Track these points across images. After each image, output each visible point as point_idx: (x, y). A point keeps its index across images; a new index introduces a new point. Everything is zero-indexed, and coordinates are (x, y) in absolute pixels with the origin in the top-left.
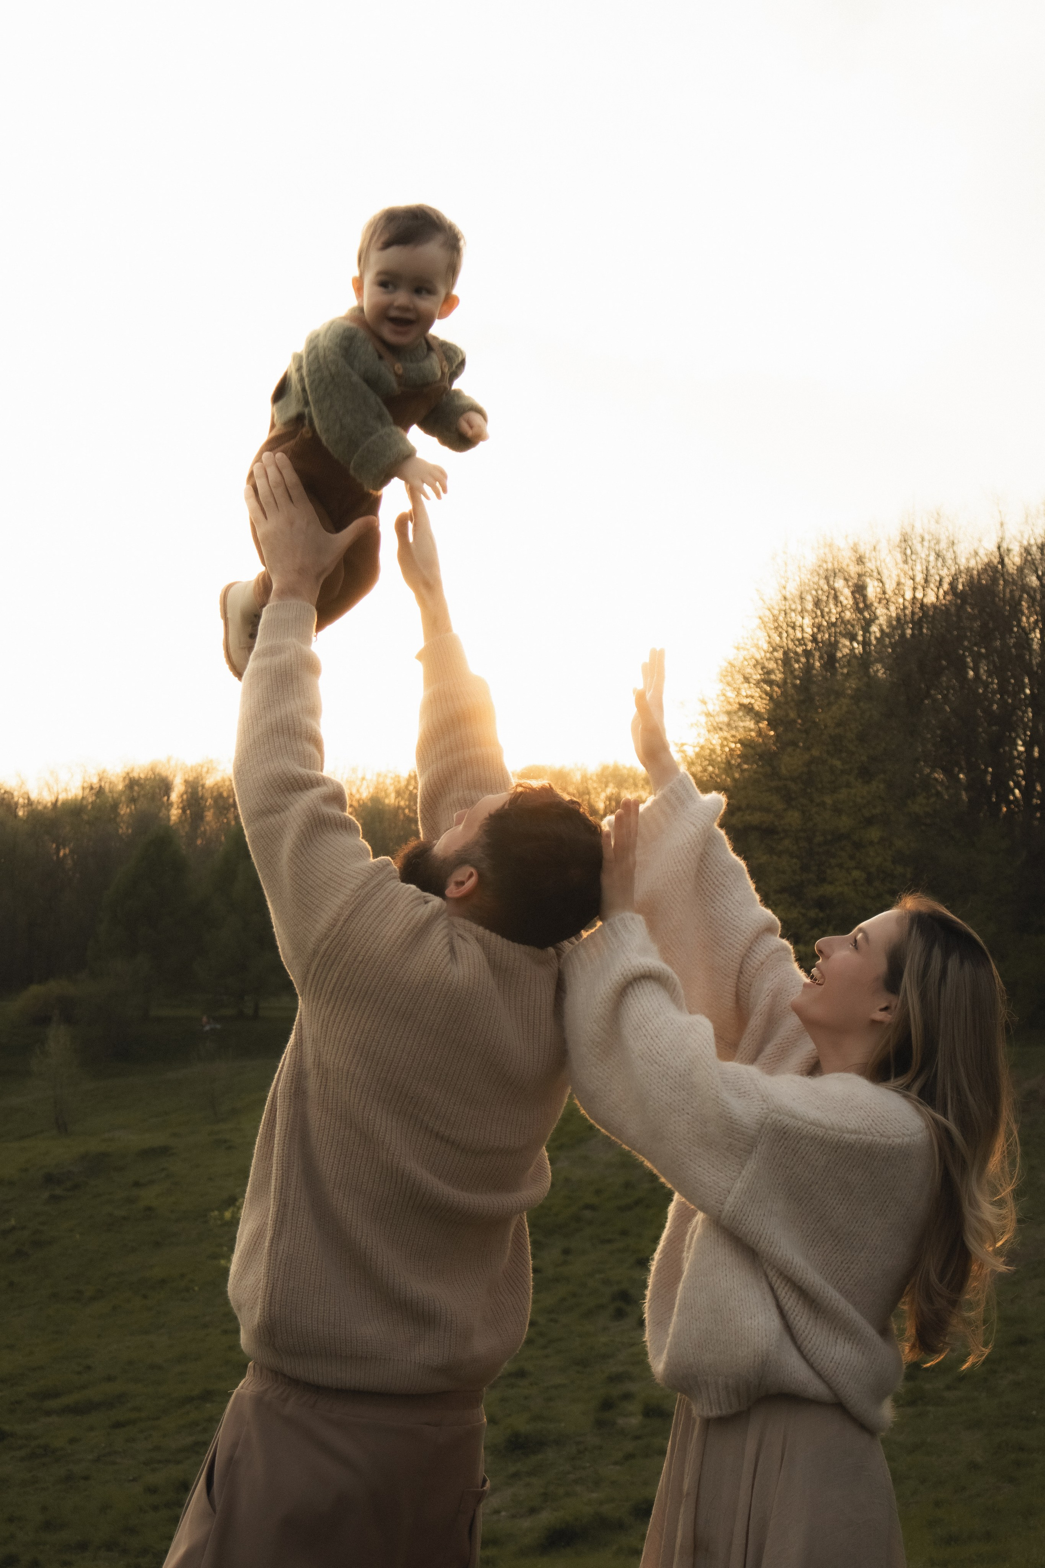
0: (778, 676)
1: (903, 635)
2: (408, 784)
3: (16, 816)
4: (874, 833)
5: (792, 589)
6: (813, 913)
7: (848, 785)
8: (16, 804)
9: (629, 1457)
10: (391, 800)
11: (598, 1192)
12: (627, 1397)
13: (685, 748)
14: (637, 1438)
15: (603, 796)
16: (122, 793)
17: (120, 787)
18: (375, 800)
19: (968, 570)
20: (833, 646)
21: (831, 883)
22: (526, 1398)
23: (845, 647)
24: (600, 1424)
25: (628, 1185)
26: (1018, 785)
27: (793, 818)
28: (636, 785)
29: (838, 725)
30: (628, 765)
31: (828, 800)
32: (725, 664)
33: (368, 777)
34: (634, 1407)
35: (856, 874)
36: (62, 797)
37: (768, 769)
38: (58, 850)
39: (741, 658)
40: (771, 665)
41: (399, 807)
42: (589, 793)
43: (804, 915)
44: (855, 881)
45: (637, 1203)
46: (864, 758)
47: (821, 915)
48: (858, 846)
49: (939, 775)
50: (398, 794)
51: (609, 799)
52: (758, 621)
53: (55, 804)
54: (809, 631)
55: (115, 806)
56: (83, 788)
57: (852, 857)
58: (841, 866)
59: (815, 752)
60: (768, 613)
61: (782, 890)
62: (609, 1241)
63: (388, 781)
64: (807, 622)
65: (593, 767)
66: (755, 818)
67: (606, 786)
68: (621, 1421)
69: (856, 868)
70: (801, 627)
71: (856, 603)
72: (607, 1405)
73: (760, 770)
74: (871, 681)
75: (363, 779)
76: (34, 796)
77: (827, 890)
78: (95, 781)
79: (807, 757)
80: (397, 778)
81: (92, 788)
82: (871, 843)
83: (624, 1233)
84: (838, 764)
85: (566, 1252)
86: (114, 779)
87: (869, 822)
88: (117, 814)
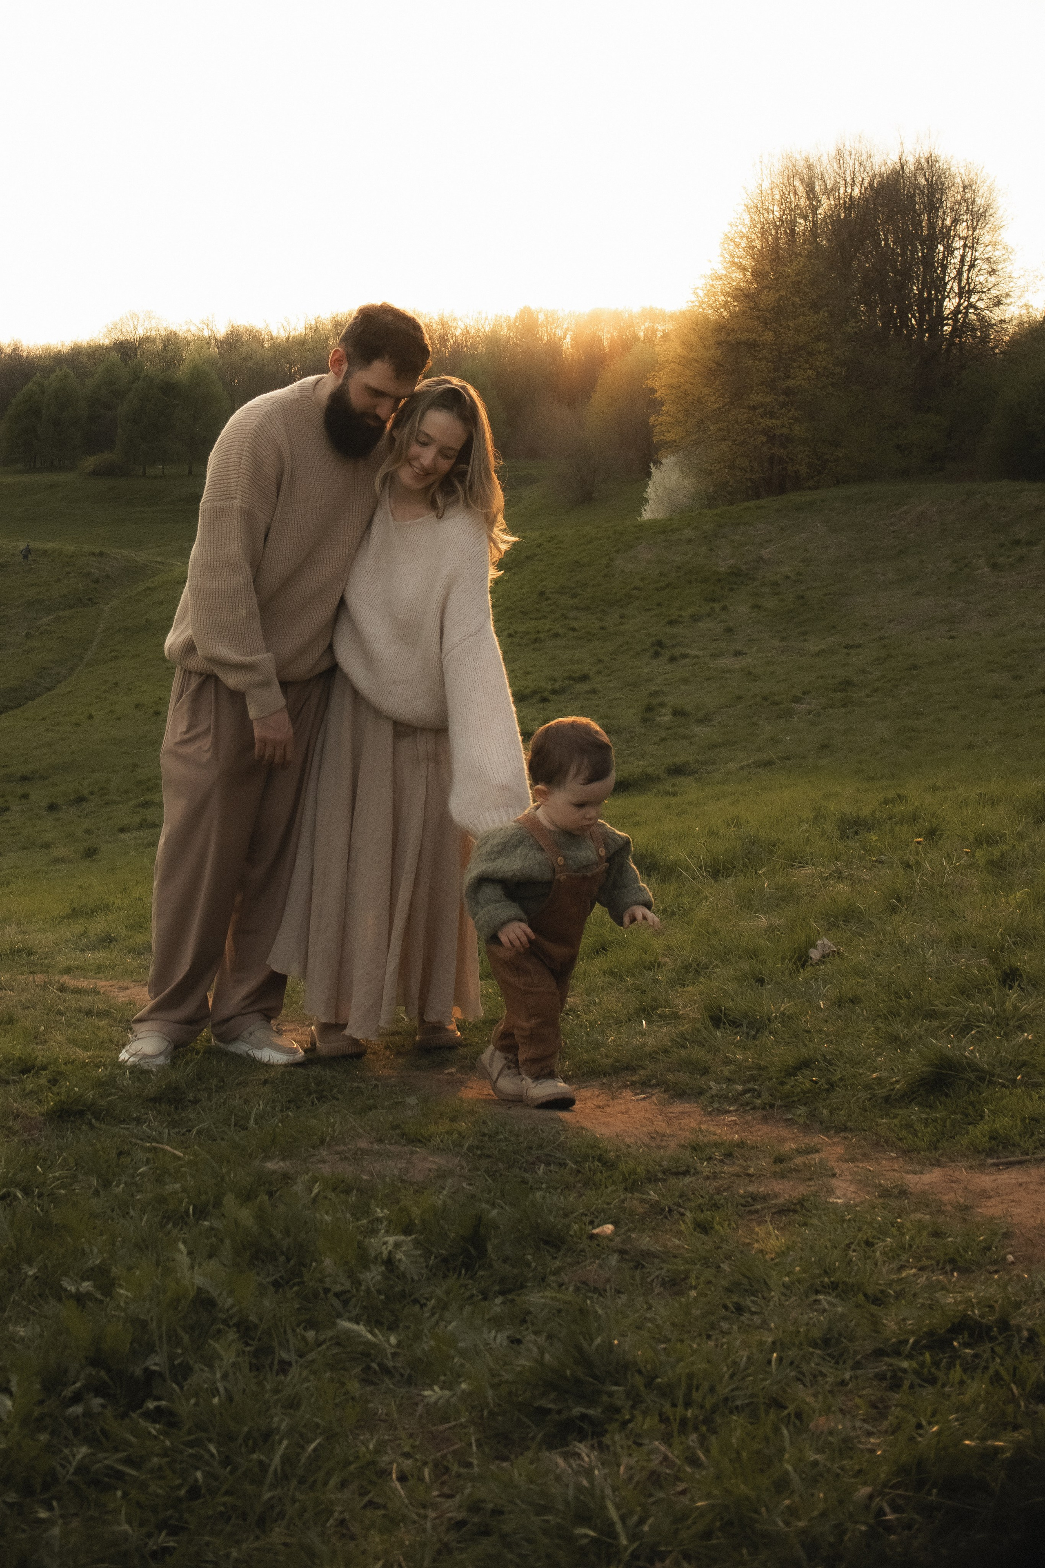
0: (758, 244)
1: (839, 216)
2: (515, 322)
3: (263, 347)
4: (822, 346)
5: (766, 185)
6: (781, 399)
7: (804, 314)
8: (263, 339)
9: (663, 740)
10: (504, 332)
11: (642, 579)
12: (662, 705)
13: (698, 291)
14: (668, 729)
15: (643, 327)
16: (330, 331)
17: (329, 327)
18: (494, 332)
19: (881, 176)
20: (794, 223)
21: (793, 378)
22: (597, 706)
23: (801, 225)
24: (645, 720)
25: (661, 574)
26: (914, 316)
27: (769, 336)
28: (664, 321)
29: (797, 275)
30: (659, 308)
31: (791, 324)
32: (723, 236)
33: (489, 318)
34: (667, 710)
35: (809, 372)
36: (292, 334)
37: (752, 304)
38: (290, 368)
39: (733, 232)
40: (753, 236)
41: (509, 338)
42: (634, 327)
43: (776, 400)
44: (809, 377)
45: (668, 586)
46: (814, 296)
47: (787, 400)
48: (811, 354)
49: (862, 308)
50: (509, 328)
51: (647, 330)
52: (744, 207)
53: (288, 339)
54: (777, 214)
55: (327, 339)
56: (306, 328)
57: (807, 362)
58: (799, 367)
59: (782, 293)
60: (750, 202)
61: (762, 383)
62: (649, 610)
63: (503, 320)
64: (776, 208)
65: (636, 309)
66: (744, 336)
67: (645, 322)
68: (657, 719)
69: (810, 369)
70: (773, 211)
71: (808, 195)
72: (649, 709)
73: (746, 305)
74: (818, 247)
75: (486, 319)
76: (274, 334)
77: (791, 383)
78: (313, 322)
79: (777, 296)
80: (508, 319)
81: (311, 328)
82: (820, 352)
83: (660, 605)
84: (798, 300)
85: (622, 617)
86: (325, 321)
87: (818, 339)
88: (327, 345)
